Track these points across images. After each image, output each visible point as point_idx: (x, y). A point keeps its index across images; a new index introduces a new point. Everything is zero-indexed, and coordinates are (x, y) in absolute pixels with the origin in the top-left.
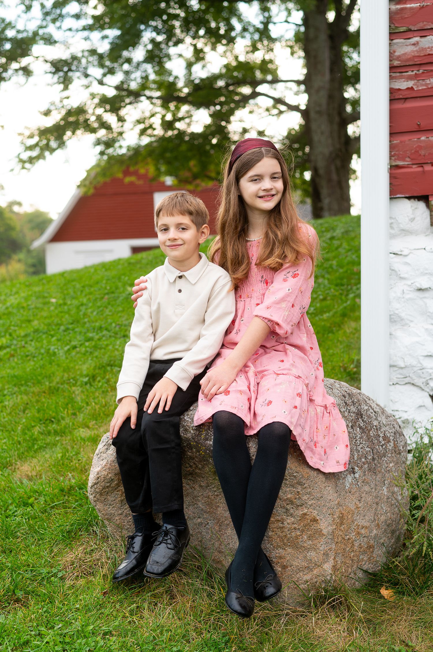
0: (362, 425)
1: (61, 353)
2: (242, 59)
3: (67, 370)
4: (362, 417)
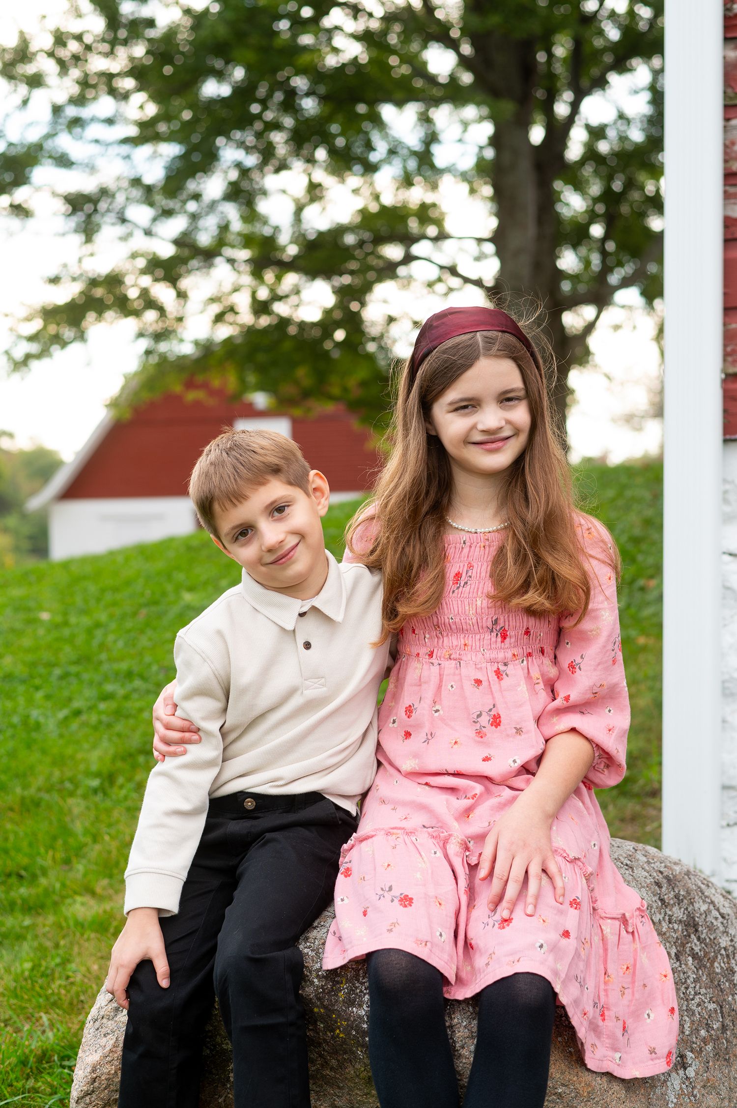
0: (697, 949)
1: (51, 725)
2: (388, 200)
3: (60, 761)
4: (697, 931)
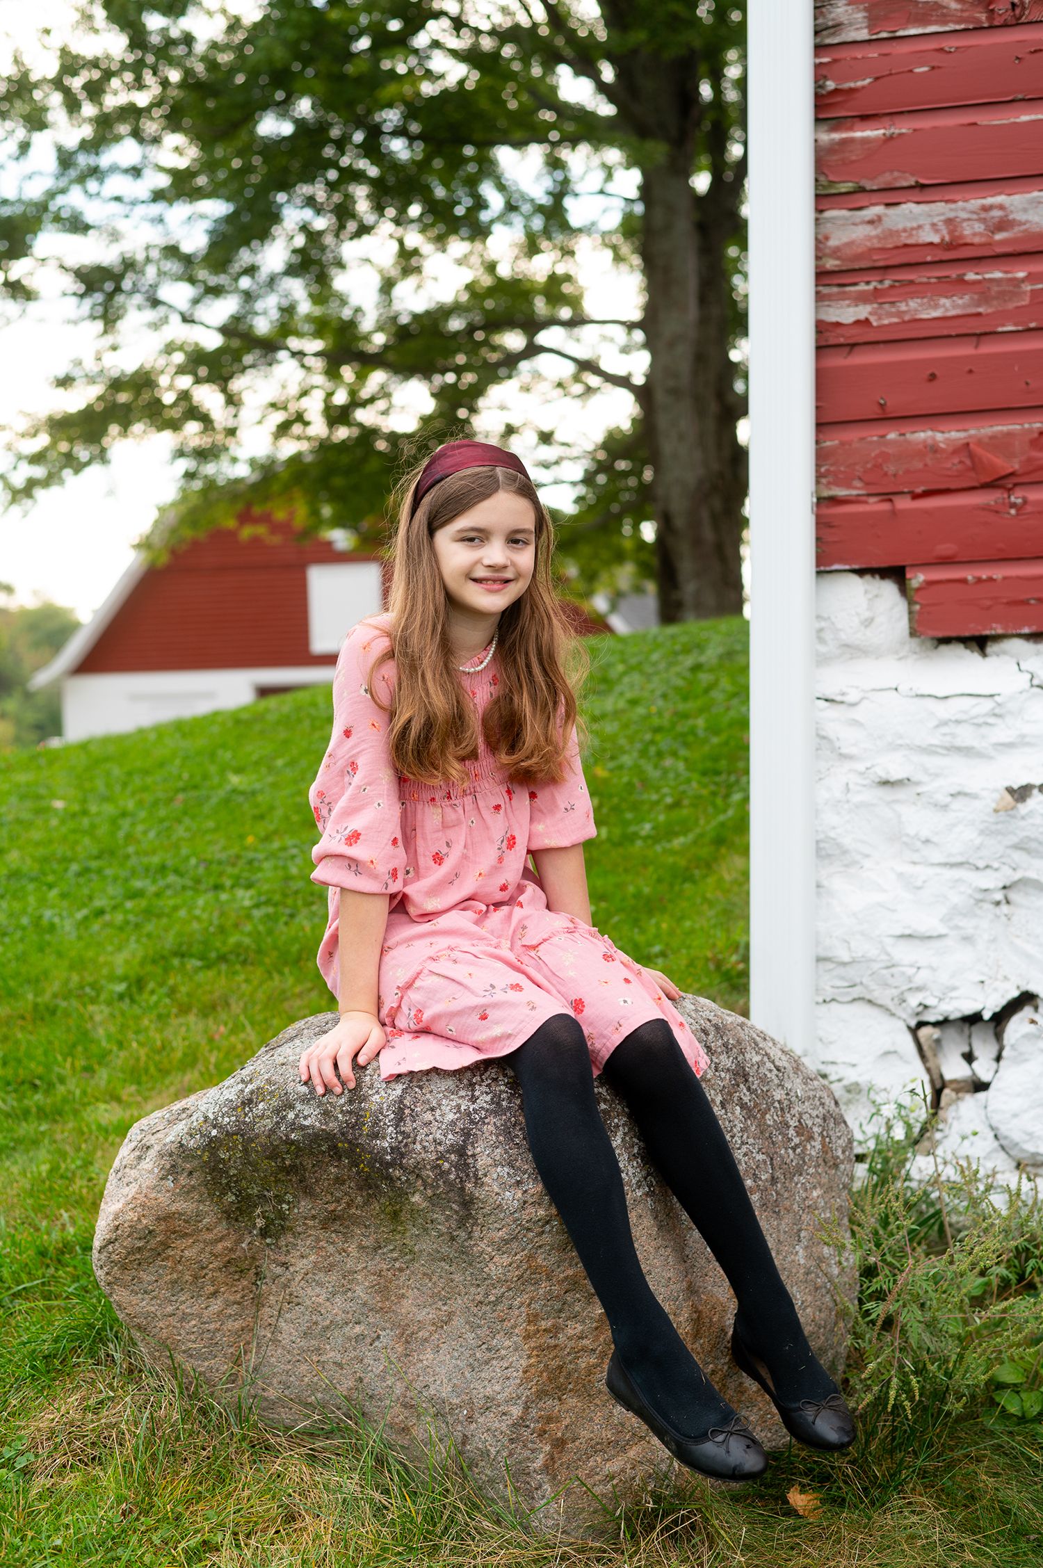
0: (746, 1099)
1: (67, 926)
2: (506, 271)
4: (747, 1081)
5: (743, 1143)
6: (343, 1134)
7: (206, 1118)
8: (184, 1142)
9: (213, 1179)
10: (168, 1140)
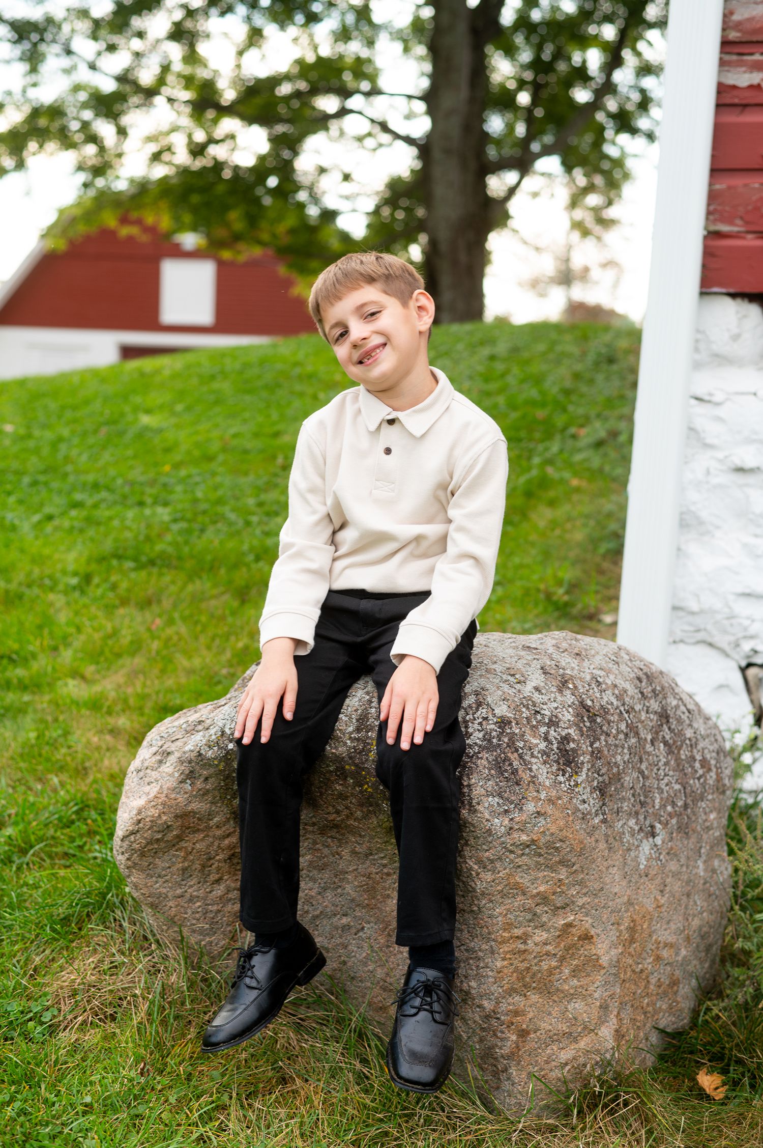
0: (668, 737)
4: (668, 722)
5: (666, 775)
6: (351, 758)
7: (223, 733)
8: (203, 752)
9: (226, 785)
10: (187, 748)
